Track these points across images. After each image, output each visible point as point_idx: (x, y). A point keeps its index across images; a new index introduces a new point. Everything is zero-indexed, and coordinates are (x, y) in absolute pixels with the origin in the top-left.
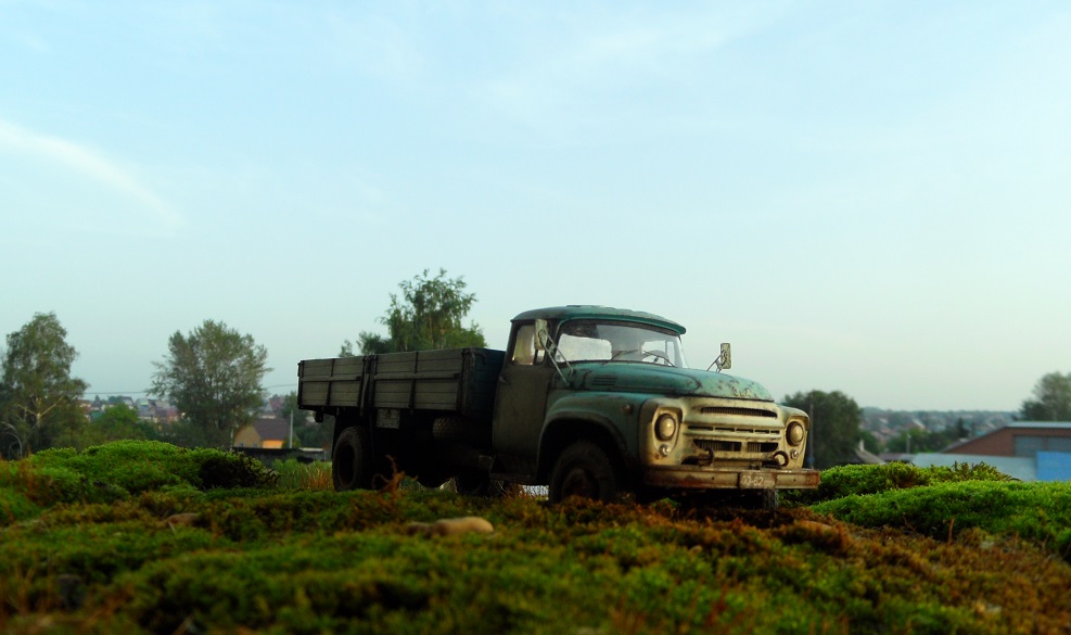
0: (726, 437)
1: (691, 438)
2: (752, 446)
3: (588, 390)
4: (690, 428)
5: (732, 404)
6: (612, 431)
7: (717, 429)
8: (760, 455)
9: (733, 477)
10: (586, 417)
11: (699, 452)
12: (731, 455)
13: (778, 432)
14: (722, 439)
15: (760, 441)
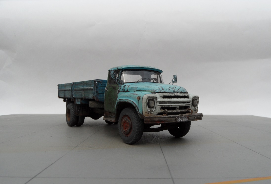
0: (172, 105)
1: (160, 107)
2: (181, 108)
3: (129, 92)
4: (160, 103)
5: (173, 95)
6: (134, 105)
7: (169, 103)
8: (183, 110)
9: (174, 119)
10: (126, 101)
11: (163, 111)
12: (174, 111)
13: (189, 103)
14: (171, 106)
15: (183, 106)
